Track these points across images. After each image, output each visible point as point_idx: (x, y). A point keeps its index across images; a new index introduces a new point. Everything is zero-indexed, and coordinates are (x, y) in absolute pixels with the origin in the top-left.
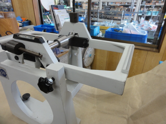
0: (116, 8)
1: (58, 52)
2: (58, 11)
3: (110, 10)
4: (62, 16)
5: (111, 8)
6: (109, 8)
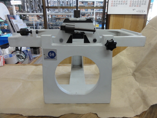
0: (61, 20)
1: (31, 58)
2: (15, 21)
3: (56, 21)
4: (20, 25)
5: (56, 20)
6: (55, 20)
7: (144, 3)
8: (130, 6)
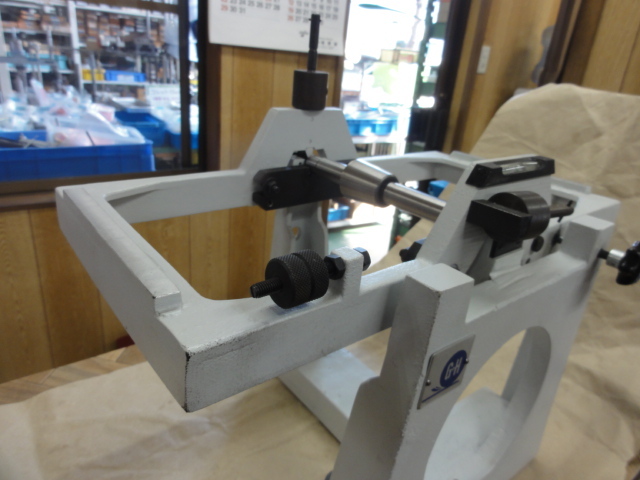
7: (332, 12)
8: (290, 18)
